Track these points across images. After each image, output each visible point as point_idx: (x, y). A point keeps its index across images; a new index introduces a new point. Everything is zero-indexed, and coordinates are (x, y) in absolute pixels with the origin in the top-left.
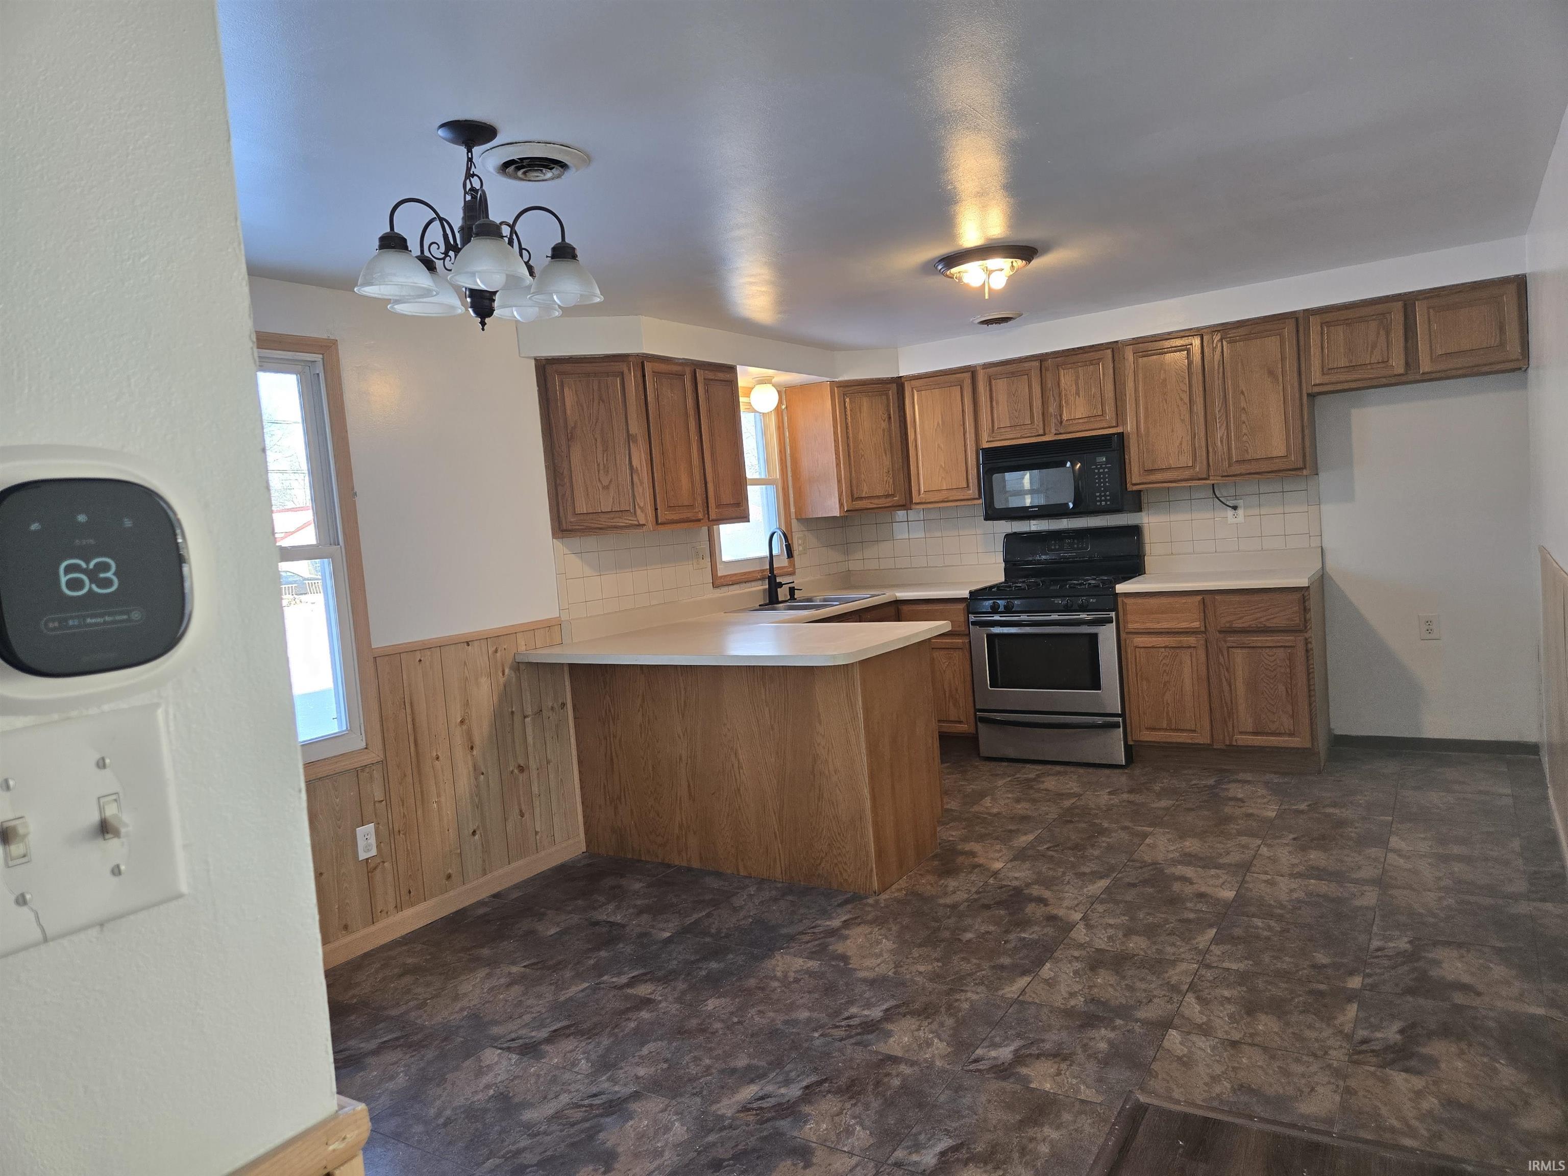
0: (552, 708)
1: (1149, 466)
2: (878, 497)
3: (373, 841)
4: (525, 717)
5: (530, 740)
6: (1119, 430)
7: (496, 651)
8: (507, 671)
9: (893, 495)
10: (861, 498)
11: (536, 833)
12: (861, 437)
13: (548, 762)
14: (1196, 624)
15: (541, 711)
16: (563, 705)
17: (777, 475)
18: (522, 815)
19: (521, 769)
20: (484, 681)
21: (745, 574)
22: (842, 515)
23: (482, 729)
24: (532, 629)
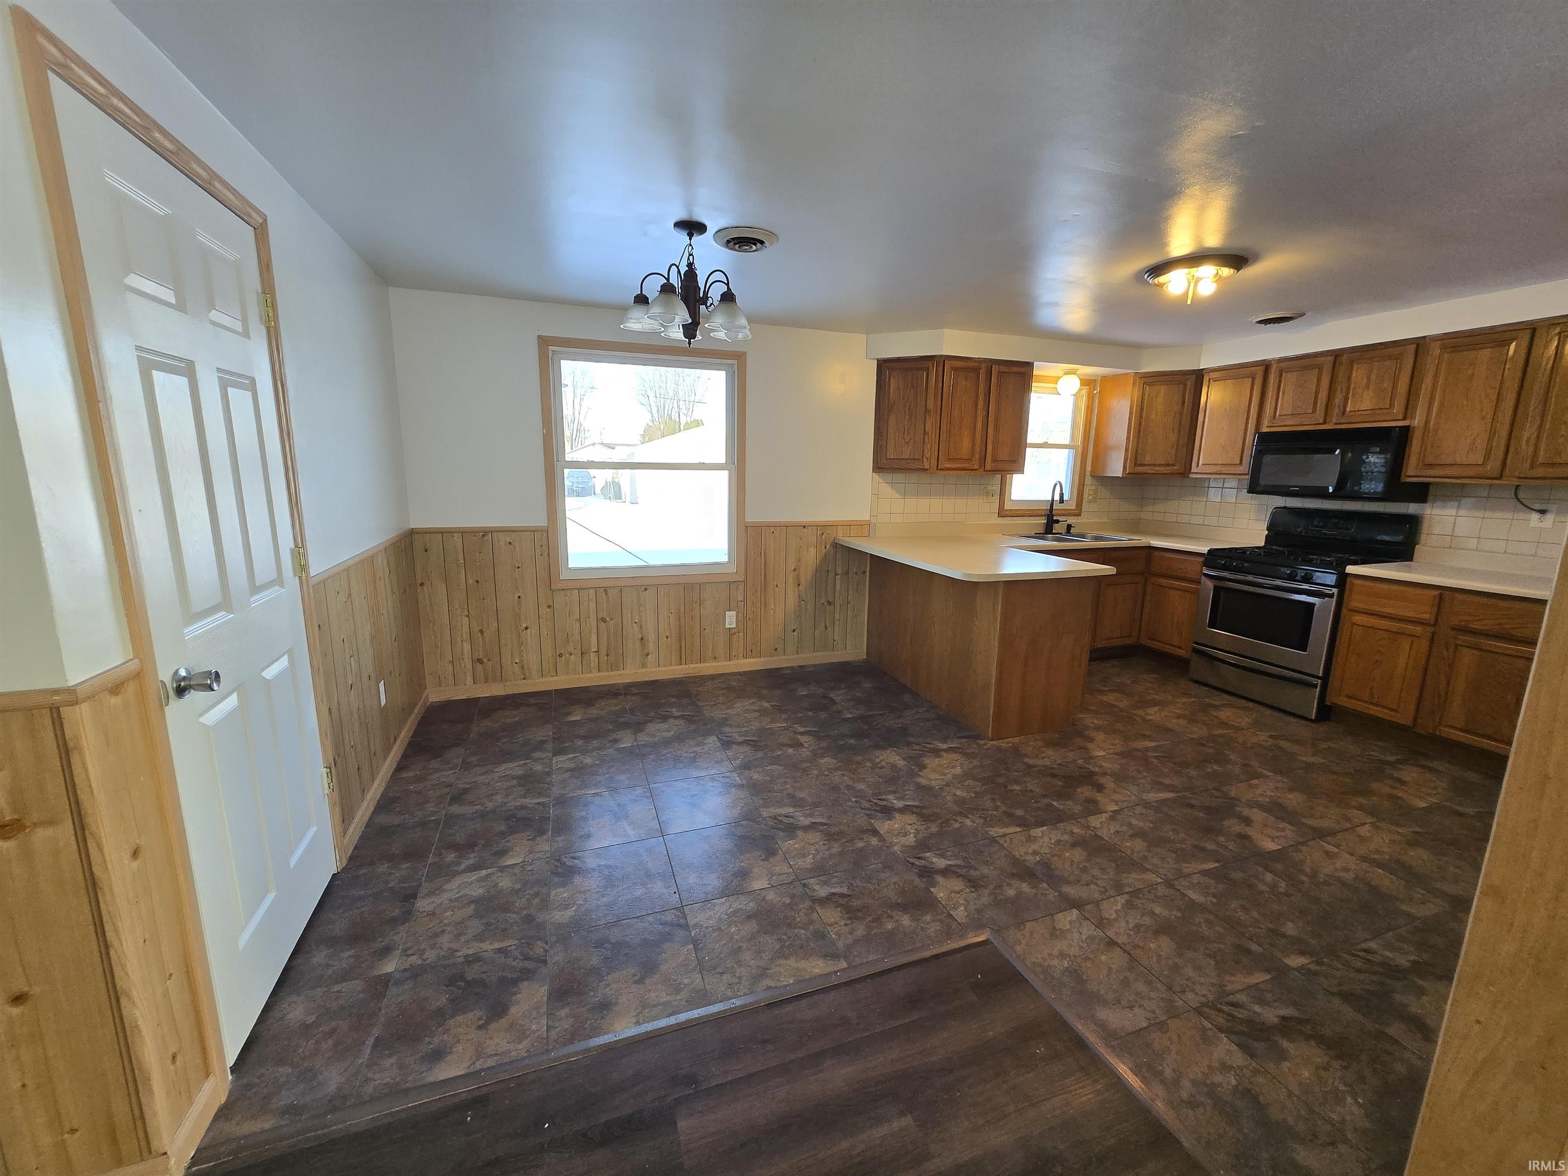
0: (856, 573)
1: (1430, 459)
2: (1160, 465)
3: (734, 620)
4: (836, 575)
5: (838, 588)
6: (1405, 423)
7: (822, 534)
8: (828, 547)
9: (1173, 465)
10: (1142, 465)
11: (834, 640)
12: (1153, 416)
13: (848, 603)
14: (1427, 616)
15: (848, 573)
16: (864, 572)
17: (1079, 442)
18: (826, 629)
19: (830, 603)
20: (812, 550)
21: (1030, 510)
22: (1124, 476)
23: (806, 575)
24: (849, 525)
